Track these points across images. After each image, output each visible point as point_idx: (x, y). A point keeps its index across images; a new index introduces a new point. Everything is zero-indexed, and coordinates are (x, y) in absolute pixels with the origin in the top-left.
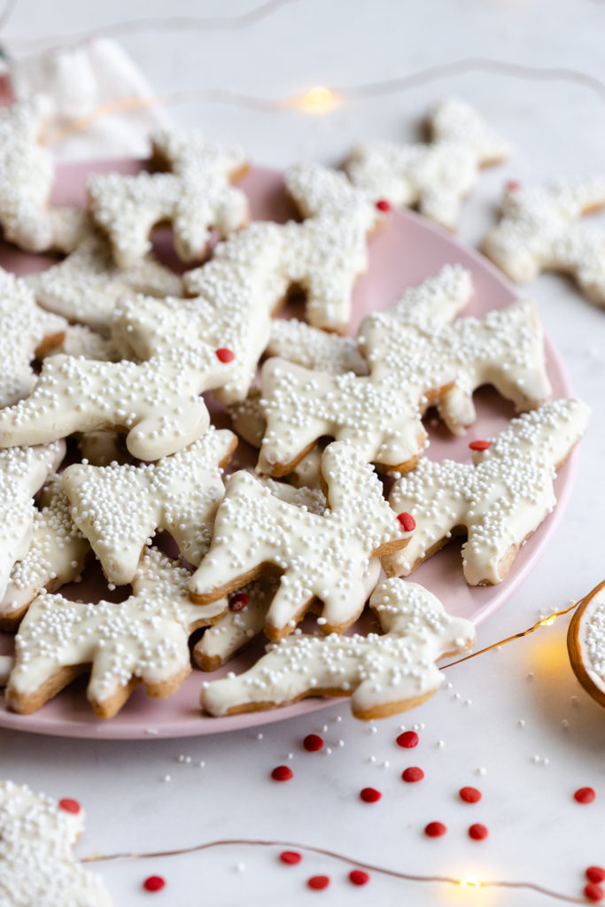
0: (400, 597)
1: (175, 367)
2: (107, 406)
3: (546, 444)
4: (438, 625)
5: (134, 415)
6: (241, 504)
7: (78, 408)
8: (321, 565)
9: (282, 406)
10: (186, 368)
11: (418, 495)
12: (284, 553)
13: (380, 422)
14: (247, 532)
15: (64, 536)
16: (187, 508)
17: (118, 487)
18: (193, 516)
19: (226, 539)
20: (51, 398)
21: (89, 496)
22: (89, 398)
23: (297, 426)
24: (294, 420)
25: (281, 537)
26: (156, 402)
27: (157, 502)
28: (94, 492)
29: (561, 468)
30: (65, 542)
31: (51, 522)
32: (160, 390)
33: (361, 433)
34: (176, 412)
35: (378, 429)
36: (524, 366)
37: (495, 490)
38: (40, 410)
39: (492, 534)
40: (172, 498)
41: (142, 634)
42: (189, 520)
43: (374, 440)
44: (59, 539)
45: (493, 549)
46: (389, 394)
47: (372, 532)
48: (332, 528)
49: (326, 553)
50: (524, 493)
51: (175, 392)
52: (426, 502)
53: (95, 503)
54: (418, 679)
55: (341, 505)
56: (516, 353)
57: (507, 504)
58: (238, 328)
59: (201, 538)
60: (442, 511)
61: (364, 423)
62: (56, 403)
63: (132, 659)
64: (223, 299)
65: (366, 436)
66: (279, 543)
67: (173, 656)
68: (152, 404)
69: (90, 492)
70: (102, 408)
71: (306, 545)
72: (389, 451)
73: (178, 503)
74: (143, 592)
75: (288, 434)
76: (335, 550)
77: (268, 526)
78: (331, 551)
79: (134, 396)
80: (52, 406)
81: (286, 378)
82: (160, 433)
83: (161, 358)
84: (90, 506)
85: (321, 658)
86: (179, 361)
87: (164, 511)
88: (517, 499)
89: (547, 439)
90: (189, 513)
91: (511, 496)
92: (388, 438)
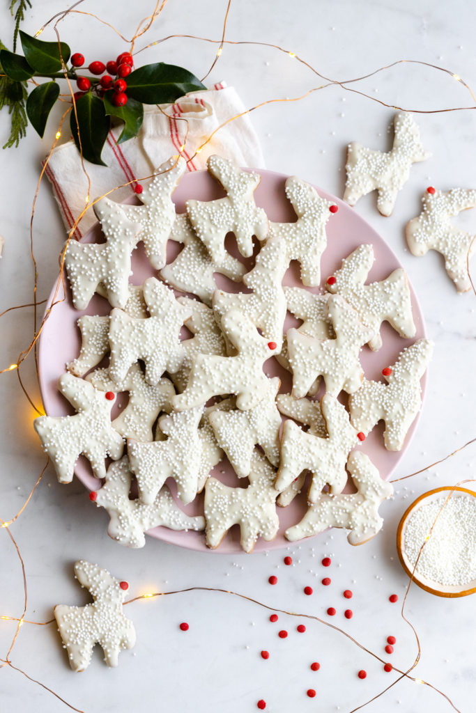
0: (361, 472)
1: (252, 358)
2: (226, 389)
3: (417, 374)
4: (379, 491)
5: (238, 392)
6: (292, 444)
7: (213, 391)
8: (328, 470)
9: (299, 365)
10: (257, 358)
11: (363, 407)
12: (312, 465)
13: (344, 373)
14: (297, 460)
15: (214, 447)
16: (267, 437)
17: (236, 429)
18: (270, 442)
19: (288, 466)
20: (201, 387)
21: (224, 437)
22: (217, 385)
23: (307, 376)
24: (306, 374)
25: (311, 459)
26: (247, 385)
27: (254, 435)
28: (226, 434)
29: (423, 380)
30: (214, 450)
31: (207, 439)
32: (248, 377)
33: (336, 380)
34: (256, 388)
35: (343, 377)
36: (403, 318)
37: (397, 407)
38: (197, 395)
39: (397, 434)
40: (260, 433)
41: (259, 515)
42: (268, 444)
43: (342, 382)
44: (212, 450)
45: (398, 441)
46: (346, 354)
47: (347, 446)
48: (331, 449)
49: (330, 462)
50: (409, 408)
51: (254, 376)
52: (367, 411)
53: (227, 440)
54: (374, 529)
55: (333, 434)
56: (399, 310)
57: (402, 415)
58: (274, 316)
59: (275, 454)
60: (374, 416)
61: (337, 374)
62: (204, 391)
63: (257, 529)
64: (265, 298)
65: (338, 381)
66: (310, 462)
67: (273, 527)
68: (245, 385)
69: (224, 433)
70: (223, 389)
71: (321, 461)
72: (348, 388)
73: (263, 435)
74: (254, 483)
75: (303, 382)
76: (333, 460)
77: (304, 454)
78: (331, 461)
79: (237, 382)
80: (202, 392)
81: (298, 345)
82: (251, 402)
83: (245, 354)
84: (226, 442)
85: (332, 514)
86: (253, 354)
87: (257, 439)
88: (406, 412)
89: (417, 371)
90: (268, 441)
91: (404, 410)
92: (348, 381)
